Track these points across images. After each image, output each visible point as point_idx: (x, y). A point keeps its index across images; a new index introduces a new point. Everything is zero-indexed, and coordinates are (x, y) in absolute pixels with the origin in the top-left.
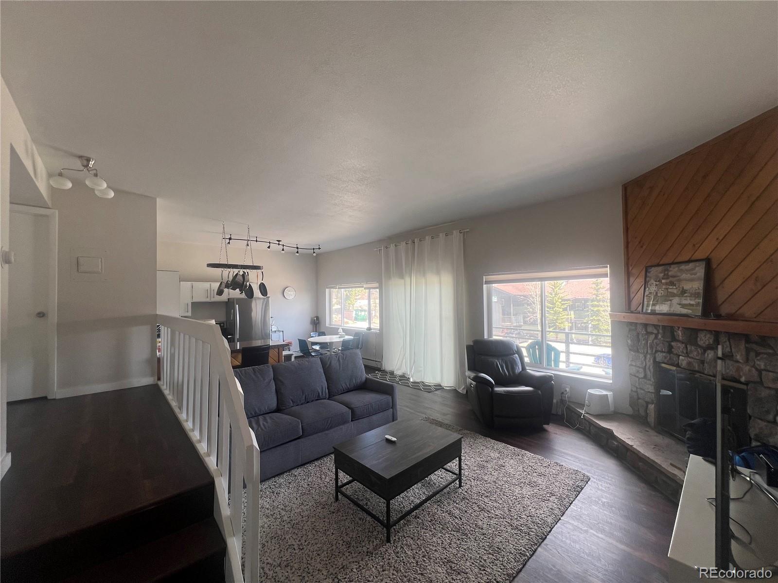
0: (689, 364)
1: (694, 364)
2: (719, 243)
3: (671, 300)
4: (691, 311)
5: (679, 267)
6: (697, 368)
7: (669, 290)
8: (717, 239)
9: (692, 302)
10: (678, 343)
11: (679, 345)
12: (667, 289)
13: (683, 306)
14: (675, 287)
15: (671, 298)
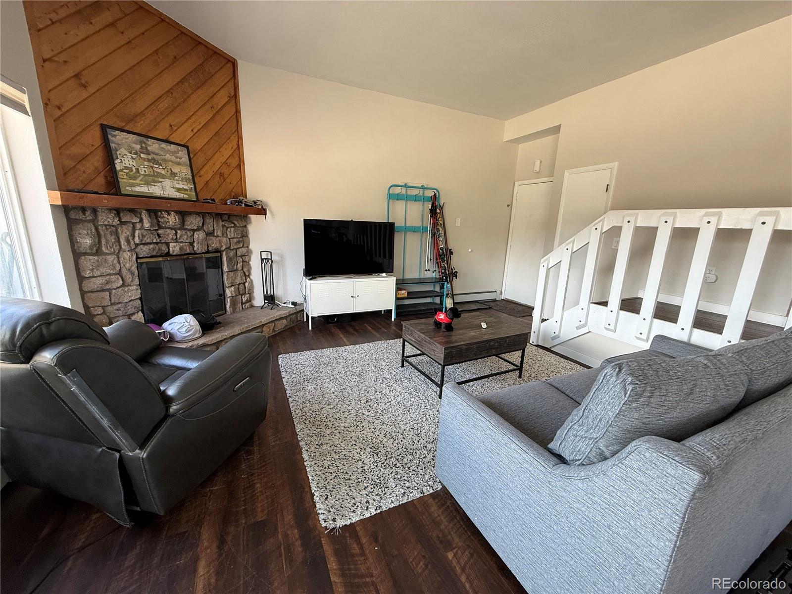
0: (181, 249)
1: (185, 247)
2: (194, 135)
3: (161, 182)
4: (187, 196)
5: (160, 145)
6: (188, 251)
7: (155, 169)
8: (192, 130)
9: (185, 187)
10: (168, 230)
11: (168, 231)
12: (152, 167)
13: (179, 190)
14: (161, 167)
15: (160, 180)
